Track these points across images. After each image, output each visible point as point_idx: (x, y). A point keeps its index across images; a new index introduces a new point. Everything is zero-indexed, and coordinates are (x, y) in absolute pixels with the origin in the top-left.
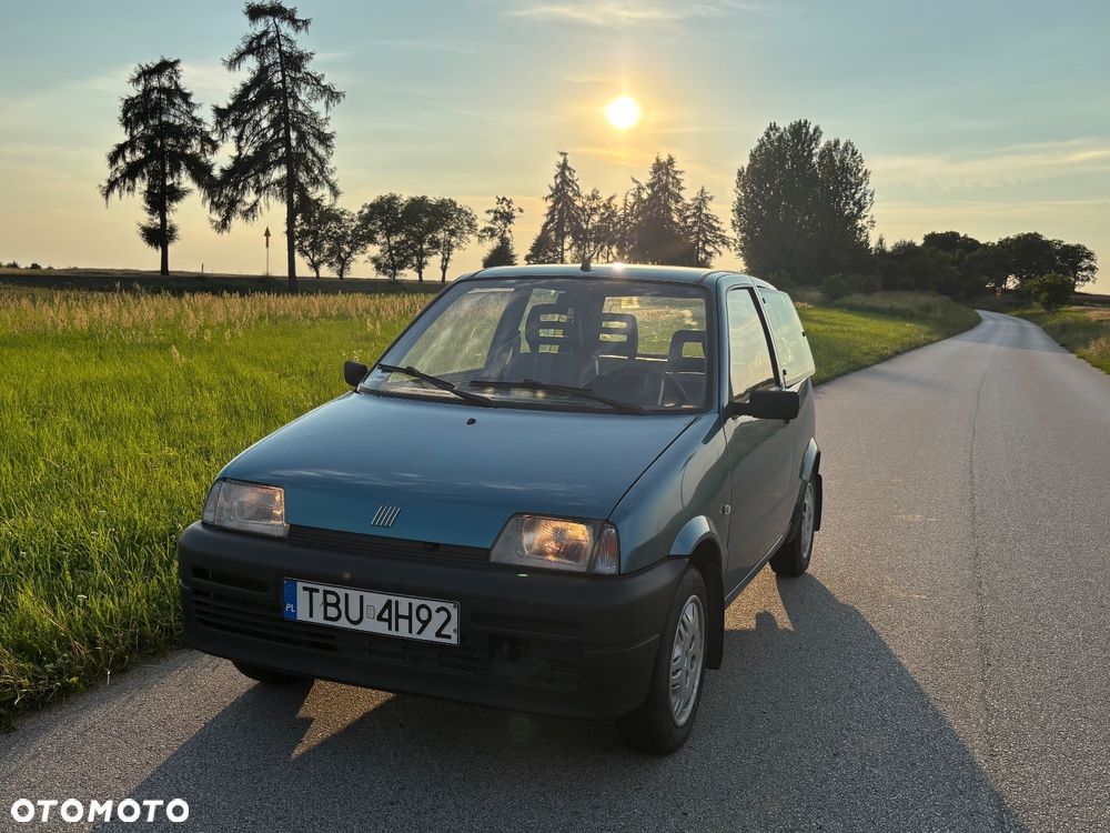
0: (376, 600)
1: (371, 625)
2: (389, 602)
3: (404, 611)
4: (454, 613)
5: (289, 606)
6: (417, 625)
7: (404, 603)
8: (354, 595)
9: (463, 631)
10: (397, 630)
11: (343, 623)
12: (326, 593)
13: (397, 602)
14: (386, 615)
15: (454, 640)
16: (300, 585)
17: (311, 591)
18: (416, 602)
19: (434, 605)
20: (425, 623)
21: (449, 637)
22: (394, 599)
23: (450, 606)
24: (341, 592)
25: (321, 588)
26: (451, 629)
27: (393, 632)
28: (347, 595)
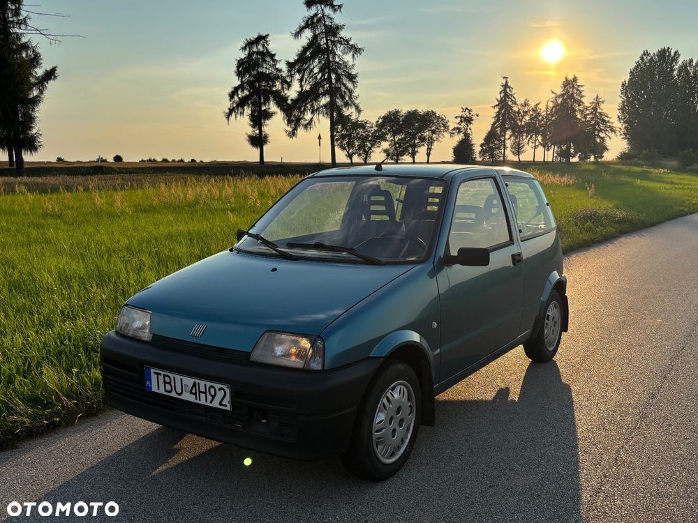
0: (189, 381)
1: (187, 397)
2: (195, 383)
3: (202, 389)
4: (228, 391)
5: (148, 383)
6: (210, 398)
7: (202, 384)
8: (178, 378)
9: (232, 402)
10: (200, 400)
11: (173, 394)
12: (165, 376)
13: (199, 383)
14: (194, 391)
15: (228, 408)
16: (152, 370)
17: (158, 374)
18: (209, 384)
19: (217, 386)
20: (214, 397)
21: (226, 406)
22: (197, 381)
23: (225, 387)
24: (172, 376)
25: (162, 373)
26: (226, 401)
27: (198, 401)
28: (174, 378)
